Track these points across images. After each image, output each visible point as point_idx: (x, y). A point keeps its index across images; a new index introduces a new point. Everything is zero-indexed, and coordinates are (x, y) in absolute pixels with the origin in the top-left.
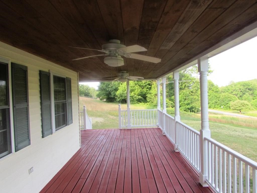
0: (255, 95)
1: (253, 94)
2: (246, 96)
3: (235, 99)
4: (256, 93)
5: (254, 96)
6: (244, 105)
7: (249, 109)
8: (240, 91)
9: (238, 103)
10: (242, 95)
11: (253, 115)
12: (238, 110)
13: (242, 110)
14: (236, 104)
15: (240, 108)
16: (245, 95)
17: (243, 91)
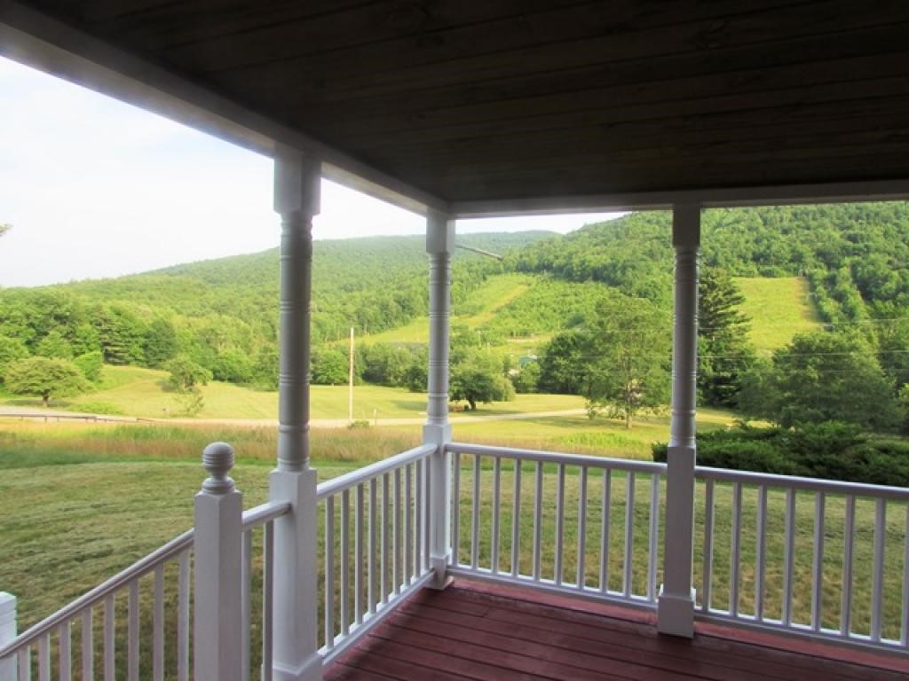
0: (78, 337)
1: (70, 336)
2: (51, 343)
3: (16, 353)
4: (81, 331)
5: (76, 343)
6: (58, 374)
7: (79, 388)
8: (25, 322)
9: (36, 369)
10: (35, 338)
11: (100, 410)
12: (39, 393)
13: (55, 392)
14: (29, 371)
15: (47, 386)
16: (45, 340)
17: (36, 322)
